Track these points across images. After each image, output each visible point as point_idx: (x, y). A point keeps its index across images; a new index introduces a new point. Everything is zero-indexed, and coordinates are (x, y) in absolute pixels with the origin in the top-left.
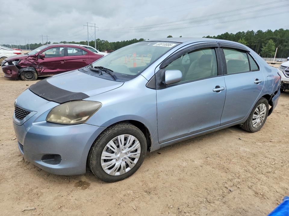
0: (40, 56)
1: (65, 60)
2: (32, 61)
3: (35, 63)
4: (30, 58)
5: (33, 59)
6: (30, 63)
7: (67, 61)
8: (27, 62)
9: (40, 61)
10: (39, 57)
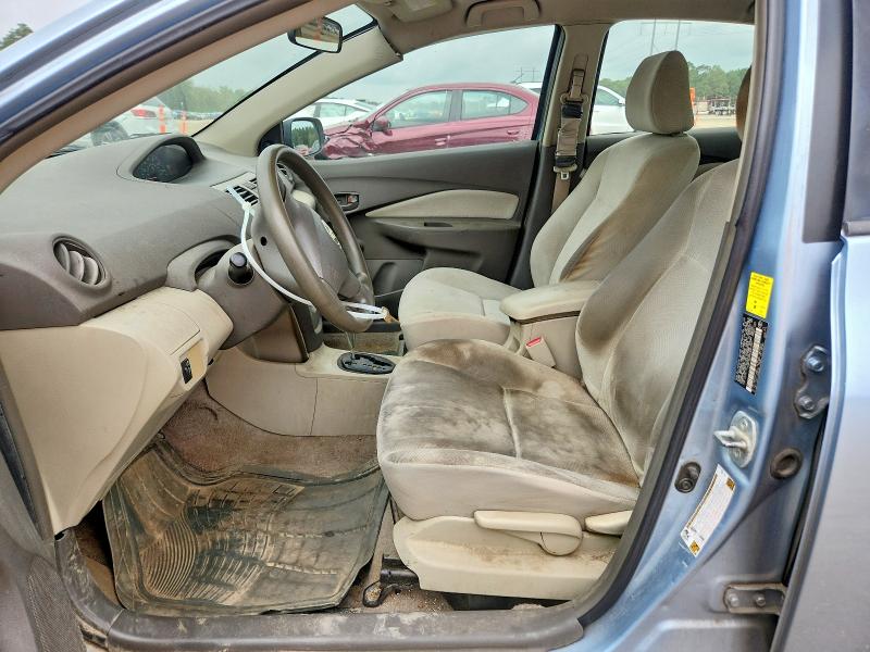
0: (379, 123)
1: (451, 135)
2: (358, 139)
3: (364, 144)
4: (353, 130)
5: (360, 134)
6: (352, 145)
7: (456, 137)
8: (344, 143)
9: (379, 138)
10: (375, 127)
